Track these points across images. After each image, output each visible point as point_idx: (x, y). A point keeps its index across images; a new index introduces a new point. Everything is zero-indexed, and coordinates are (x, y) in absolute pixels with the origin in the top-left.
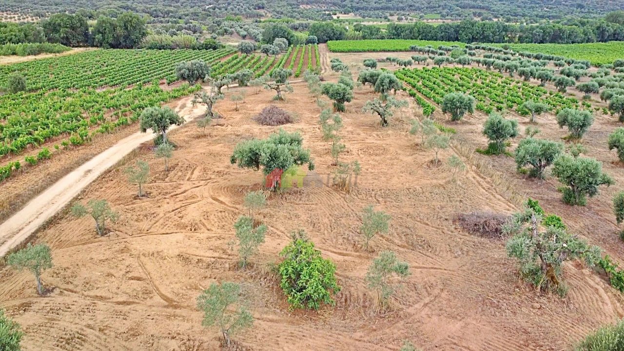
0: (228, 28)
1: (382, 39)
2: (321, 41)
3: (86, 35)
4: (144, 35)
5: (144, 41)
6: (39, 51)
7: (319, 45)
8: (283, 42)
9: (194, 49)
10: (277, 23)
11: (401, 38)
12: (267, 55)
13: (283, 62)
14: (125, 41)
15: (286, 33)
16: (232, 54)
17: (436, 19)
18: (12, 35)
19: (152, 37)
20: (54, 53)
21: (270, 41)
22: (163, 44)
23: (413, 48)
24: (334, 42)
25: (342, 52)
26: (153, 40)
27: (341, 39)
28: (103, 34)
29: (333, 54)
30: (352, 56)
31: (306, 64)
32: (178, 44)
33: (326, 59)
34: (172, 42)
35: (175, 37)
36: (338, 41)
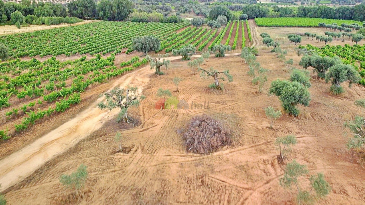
0: (188, 8)
1: (294, 17)
2: (250, 18)
3: (94, 11)
4: (131, 12)
5: (130, 16)
6: (60, 22)
7: (248, 21)
8: (224, 19)
9: (162, 22)
10: (220, 5)
11: (308, 17)
12: (212, 28)
13: (223, 34)
14: (118, 16)
15: (227, 12)
16: (187, 27)
17: (328, 4)
18: (45, 11)
19: (136, 14)
20: (70, 23)
21: (214, 18)
22: (142, 18)
23: (321, 25)
24: (259, 18)
25: (266, 26)
26: (136, 16)
27: (264, 17)
28: (104, 11)
29: (260, 28)
30: (275, 30)
31: (240, 36)
32: (152, 18)
33: (255, 32)
34: (148, 17)
35: (150, 14)
36: (262, 18)
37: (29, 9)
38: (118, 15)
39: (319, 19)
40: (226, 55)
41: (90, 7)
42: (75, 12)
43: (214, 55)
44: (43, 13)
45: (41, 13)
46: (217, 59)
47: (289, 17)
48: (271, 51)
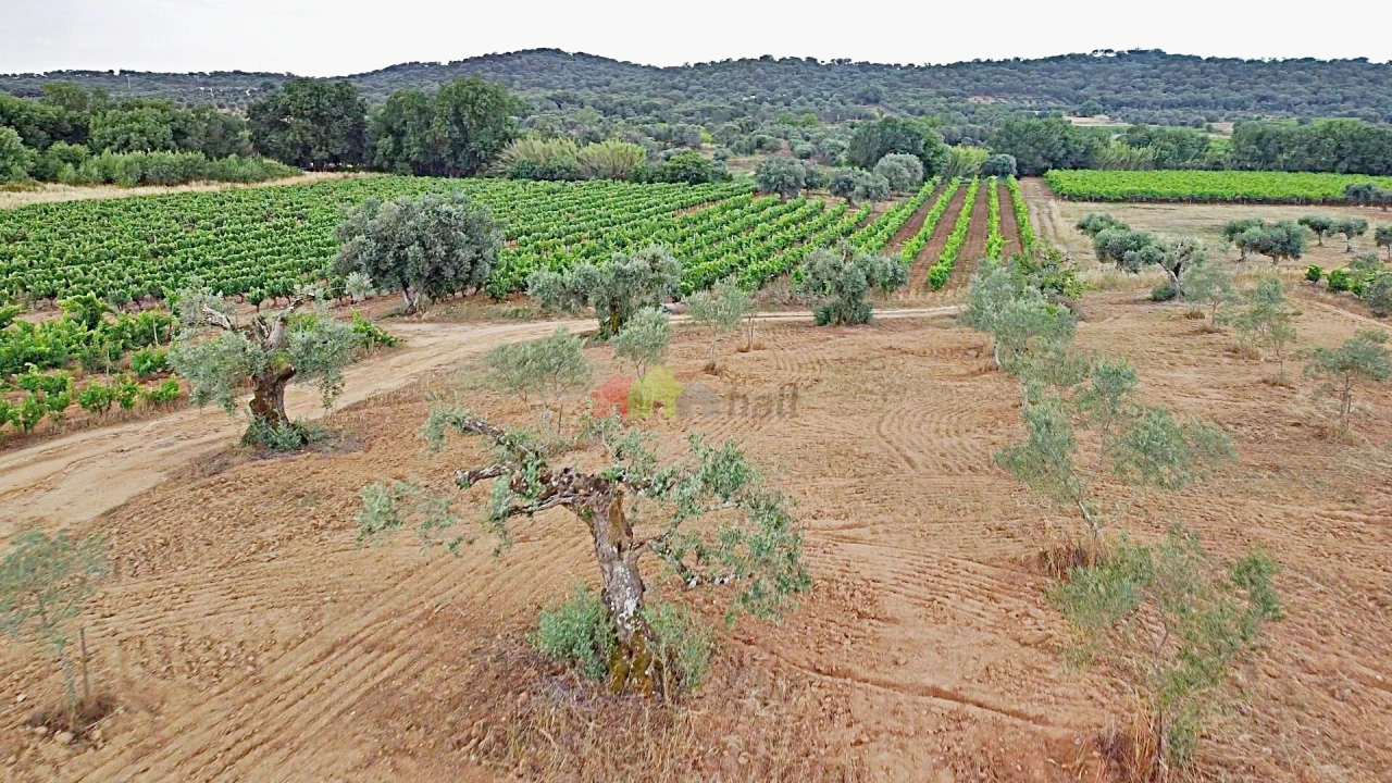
1: (1216, 170)
2: (1027, 170)
3: (357, 133)
4: (508, 138)
5: (505, 157)
7: (1021, 182)
8: (908, 166)
11: (1278, 169)
12: (846, 198)
14: (455, 156)
15: (923, 142)
19: (528, 146)
22: (552, 164)
23: (1356, 193)
24: (1067, 172)
26: (528, 156)
27: (1088, 167)
28: (399, 135)
29: (1072, 204)
30: (1142, 211)
31: (977, 231)
32: (595, 165)
33: (1051, 219)
34: (578, 159)
35: (591, 149)
36: (1079, 171)
37: (71, 120)
38: (455, 153)
39: (1332, 176)
40: (877, 314)
41: (340, 117)
42: (274, 137)
43: (807, 316)
44: (121, 138)
45: (115, 139)
46: (819, 333)
47: (1194, 168)
48: (1150, 296)
